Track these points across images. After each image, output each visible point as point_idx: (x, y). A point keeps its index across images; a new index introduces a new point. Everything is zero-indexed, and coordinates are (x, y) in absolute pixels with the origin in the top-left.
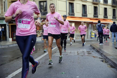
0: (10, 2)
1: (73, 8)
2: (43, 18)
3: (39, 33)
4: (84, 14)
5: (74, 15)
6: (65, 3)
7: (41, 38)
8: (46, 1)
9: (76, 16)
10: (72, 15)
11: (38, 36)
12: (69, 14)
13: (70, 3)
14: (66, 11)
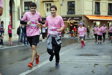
0: (41, 2)
1: (99, 7)
2: (71, 17)
3: (66, 30)
4: (110, 13)
5: (100, 14)
6: (92, 2)
7: (68, 35)
8: (74, 2)
9: (101, 14)
10: (98, 14)
11: (65, 33)
12: (95, 13)
13: (96, 3)
14: (93, 11)
